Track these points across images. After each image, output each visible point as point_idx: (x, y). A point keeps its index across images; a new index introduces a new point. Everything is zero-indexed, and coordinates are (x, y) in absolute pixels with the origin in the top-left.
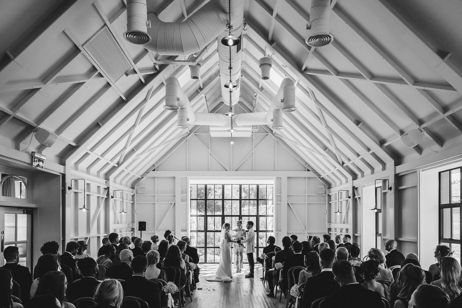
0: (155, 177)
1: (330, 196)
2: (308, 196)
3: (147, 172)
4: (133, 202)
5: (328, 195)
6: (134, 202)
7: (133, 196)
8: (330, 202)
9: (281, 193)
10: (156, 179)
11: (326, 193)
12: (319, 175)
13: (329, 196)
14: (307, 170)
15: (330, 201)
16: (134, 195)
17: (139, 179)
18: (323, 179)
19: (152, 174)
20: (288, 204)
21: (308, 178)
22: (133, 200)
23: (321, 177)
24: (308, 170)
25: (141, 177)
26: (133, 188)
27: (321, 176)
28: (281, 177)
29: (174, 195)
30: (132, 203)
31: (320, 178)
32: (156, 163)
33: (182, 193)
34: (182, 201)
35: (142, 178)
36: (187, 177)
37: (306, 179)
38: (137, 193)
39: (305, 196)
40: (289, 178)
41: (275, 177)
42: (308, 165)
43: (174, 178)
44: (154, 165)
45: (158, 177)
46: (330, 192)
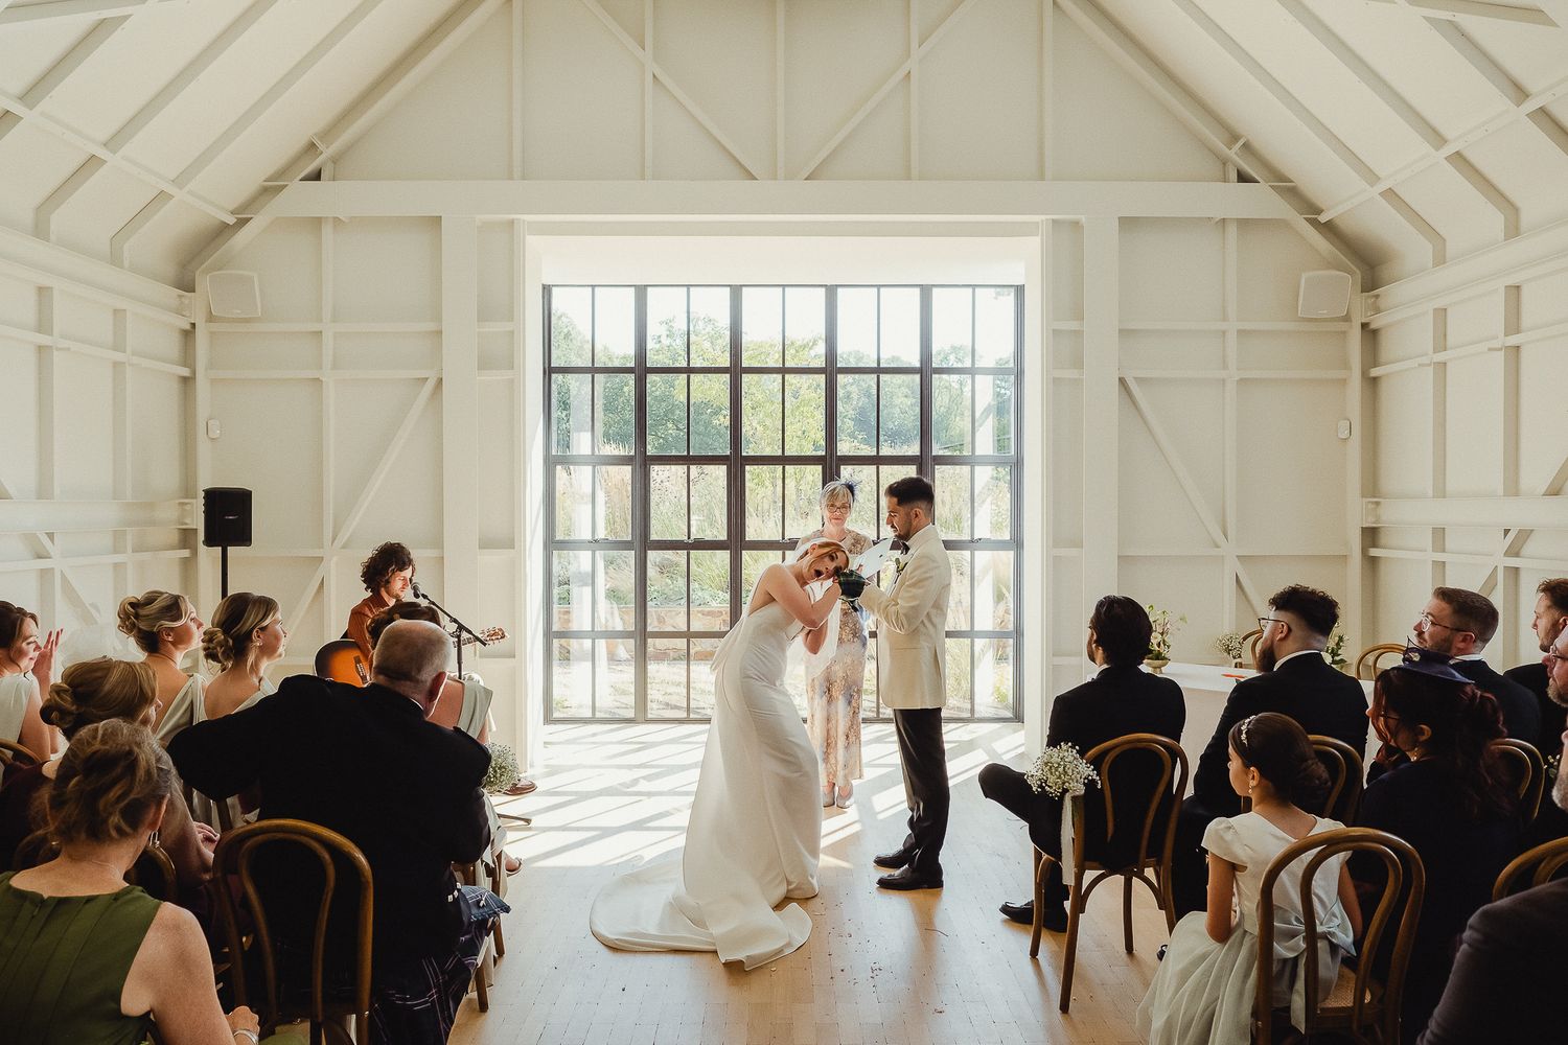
0: (321, 218)
1: (1375, 332)
2: (1240, 332)
3: (269, 190)
4: (185, 372)
5: (1364, 326)
6: (194, 372)
7: (189, 334)
8: (1374, 372)
9: (1079, 316)
10: (327, 231)
11: (1347, 318)
12: (1310, 210)
13: (1370, 334)
14: (1234, 175)
15: (1375, 365)
16: (193, 325)
17: (222, 232)
18: (1329, 229)
19: (300, 199)
20: (1122, 381)
21: (1244, 224)
22: (187, 357)
23: (1323, 218)
24: (1243, 178)
25: (231, 220)
26: (188, 286)
27: (1319, 211)
28: (1083, 219)
29: (432, 326)
30: (184, 380)
31: (1314, 223)
32: (329, 132)
33: (484, 315)
34: (485, 363)
35: (243, 222)
36: (512, 223)
37: (1232, 230)
38: (211, 318)
39: (1224, 332)
40: (1128, 223)
41: (1044, 217)
42: (1247, 146)
43: (436, 222)
44: (312, 147)
45: (336, 219)
46: (1378, 311)
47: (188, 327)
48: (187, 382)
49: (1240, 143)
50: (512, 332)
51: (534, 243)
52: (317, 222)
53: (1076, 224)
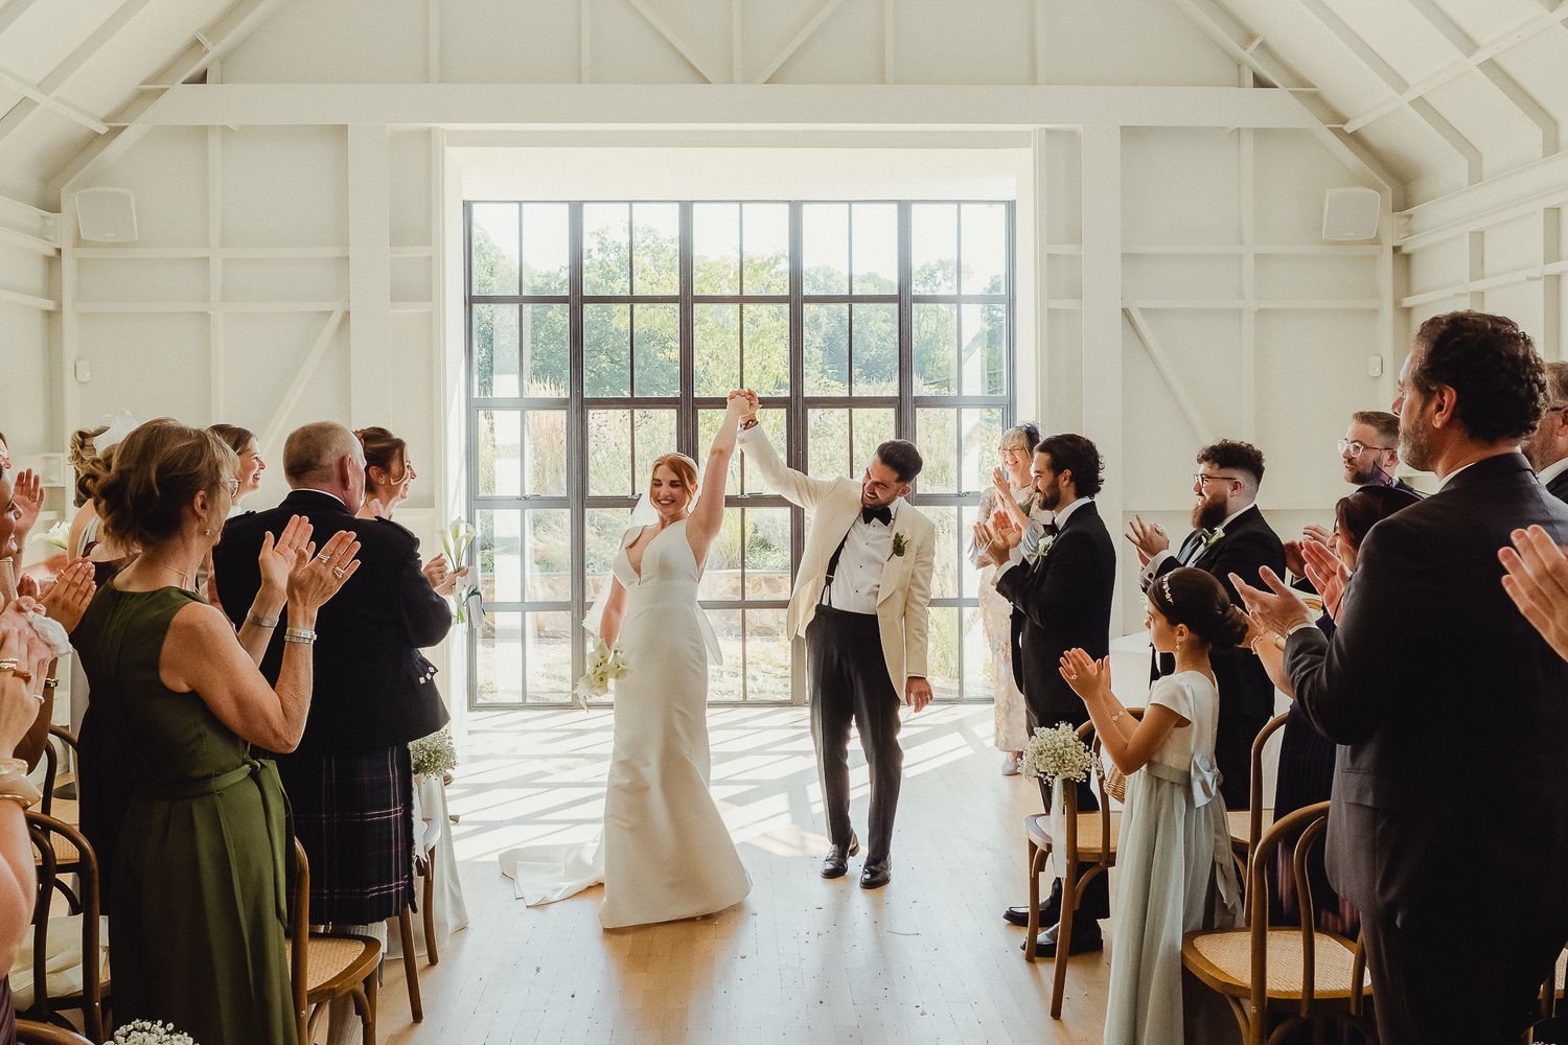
0: (207, 126)
1: (1408, 257)
2: (1257, 256)
3: (147, 94)
4: (50, 305)
5: (1396, 249)
6: (60, 305)
7: (53, 261)
8: (1407, 302)
9: (1076, 237)
10: (214, 141)
11: (1377, 241)
12: (1336, 120)
13: (1403, 258)
14: (1250, 80)
15: (1409, 293)
16: (59, 251)
17: (92, 142)
18: (1356, 140)
19: (184, 104)
20: (1125, 311)
21: (1262, 135)
22: (52, 288)
23: (1349, 128)
24: (1260, 82)
25: (103, 129)
26: (53, 207)
27: (1345, 121)
28: (1080, 127)
29: (337, 252)
30: (49, 314)
31: (1339, 133)
32: (216, 27)
33: (398, 238)
34: (399, 295)
35: (116, 132)
36: (429, 132)
37: (1248, 143)
38: (79, 242)
39: (1240, 257)
40: (1130, 133)
41: (1036, 126)
42: (1263, 46)
43: (341, 131)
44: (196, 45)
45: (225, 130)
46: (1411, 232)
47: (52, 253)
48: (52, 317)
49: (1257, 42)
50: (430, 259)
51: (453, 154)
52: (203, 132)
53: (1072, 133)
